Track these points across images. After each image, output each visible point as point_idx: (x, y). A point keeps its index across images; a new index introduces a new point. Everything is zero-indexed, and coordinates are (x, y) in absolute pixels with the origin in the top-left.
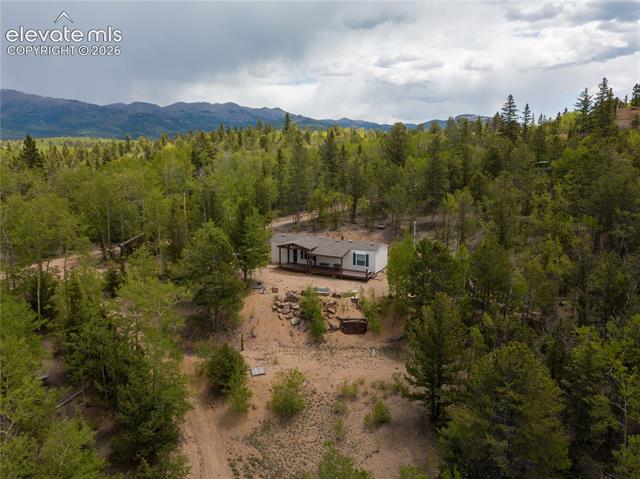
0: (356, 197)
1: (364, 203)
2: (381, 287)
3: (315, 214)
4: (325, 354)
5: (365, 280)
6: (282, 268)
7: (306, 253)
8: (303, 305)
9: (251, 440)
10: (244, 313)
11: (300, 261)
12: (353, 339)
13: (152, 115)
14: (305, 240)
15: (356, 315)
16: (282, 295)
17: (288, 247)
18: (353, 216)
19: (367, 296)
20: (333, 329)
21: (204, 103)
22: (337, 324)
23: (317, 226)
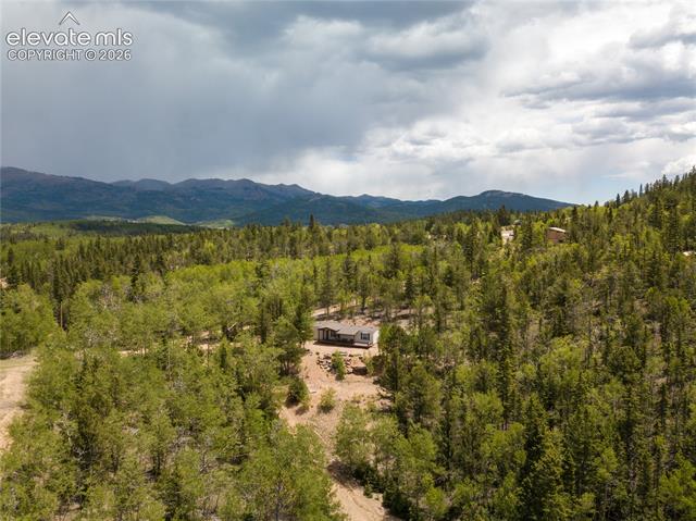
0: (364, 297)
1: (369, 301)
2: (375, 351)
3: (338, 308)
4: (346, 385)
5: (367, 348)
6: (320, 342)
7: (334, 332)
8: (334, 361)
9: (311, 419)
10: (302, 365)
11: (330, 338)
12: (360, 378)
13: (162, 193)
14: (332, 325)
15: (362, 365)
16: (322, 356)
17: (323, 329)
18: (363, 309)
19: (367, 355)
20: (349, 373)
21: (217, 180)
22: (351, 370)
23: (339, 316)
